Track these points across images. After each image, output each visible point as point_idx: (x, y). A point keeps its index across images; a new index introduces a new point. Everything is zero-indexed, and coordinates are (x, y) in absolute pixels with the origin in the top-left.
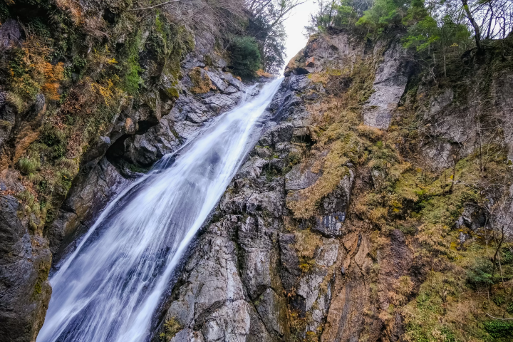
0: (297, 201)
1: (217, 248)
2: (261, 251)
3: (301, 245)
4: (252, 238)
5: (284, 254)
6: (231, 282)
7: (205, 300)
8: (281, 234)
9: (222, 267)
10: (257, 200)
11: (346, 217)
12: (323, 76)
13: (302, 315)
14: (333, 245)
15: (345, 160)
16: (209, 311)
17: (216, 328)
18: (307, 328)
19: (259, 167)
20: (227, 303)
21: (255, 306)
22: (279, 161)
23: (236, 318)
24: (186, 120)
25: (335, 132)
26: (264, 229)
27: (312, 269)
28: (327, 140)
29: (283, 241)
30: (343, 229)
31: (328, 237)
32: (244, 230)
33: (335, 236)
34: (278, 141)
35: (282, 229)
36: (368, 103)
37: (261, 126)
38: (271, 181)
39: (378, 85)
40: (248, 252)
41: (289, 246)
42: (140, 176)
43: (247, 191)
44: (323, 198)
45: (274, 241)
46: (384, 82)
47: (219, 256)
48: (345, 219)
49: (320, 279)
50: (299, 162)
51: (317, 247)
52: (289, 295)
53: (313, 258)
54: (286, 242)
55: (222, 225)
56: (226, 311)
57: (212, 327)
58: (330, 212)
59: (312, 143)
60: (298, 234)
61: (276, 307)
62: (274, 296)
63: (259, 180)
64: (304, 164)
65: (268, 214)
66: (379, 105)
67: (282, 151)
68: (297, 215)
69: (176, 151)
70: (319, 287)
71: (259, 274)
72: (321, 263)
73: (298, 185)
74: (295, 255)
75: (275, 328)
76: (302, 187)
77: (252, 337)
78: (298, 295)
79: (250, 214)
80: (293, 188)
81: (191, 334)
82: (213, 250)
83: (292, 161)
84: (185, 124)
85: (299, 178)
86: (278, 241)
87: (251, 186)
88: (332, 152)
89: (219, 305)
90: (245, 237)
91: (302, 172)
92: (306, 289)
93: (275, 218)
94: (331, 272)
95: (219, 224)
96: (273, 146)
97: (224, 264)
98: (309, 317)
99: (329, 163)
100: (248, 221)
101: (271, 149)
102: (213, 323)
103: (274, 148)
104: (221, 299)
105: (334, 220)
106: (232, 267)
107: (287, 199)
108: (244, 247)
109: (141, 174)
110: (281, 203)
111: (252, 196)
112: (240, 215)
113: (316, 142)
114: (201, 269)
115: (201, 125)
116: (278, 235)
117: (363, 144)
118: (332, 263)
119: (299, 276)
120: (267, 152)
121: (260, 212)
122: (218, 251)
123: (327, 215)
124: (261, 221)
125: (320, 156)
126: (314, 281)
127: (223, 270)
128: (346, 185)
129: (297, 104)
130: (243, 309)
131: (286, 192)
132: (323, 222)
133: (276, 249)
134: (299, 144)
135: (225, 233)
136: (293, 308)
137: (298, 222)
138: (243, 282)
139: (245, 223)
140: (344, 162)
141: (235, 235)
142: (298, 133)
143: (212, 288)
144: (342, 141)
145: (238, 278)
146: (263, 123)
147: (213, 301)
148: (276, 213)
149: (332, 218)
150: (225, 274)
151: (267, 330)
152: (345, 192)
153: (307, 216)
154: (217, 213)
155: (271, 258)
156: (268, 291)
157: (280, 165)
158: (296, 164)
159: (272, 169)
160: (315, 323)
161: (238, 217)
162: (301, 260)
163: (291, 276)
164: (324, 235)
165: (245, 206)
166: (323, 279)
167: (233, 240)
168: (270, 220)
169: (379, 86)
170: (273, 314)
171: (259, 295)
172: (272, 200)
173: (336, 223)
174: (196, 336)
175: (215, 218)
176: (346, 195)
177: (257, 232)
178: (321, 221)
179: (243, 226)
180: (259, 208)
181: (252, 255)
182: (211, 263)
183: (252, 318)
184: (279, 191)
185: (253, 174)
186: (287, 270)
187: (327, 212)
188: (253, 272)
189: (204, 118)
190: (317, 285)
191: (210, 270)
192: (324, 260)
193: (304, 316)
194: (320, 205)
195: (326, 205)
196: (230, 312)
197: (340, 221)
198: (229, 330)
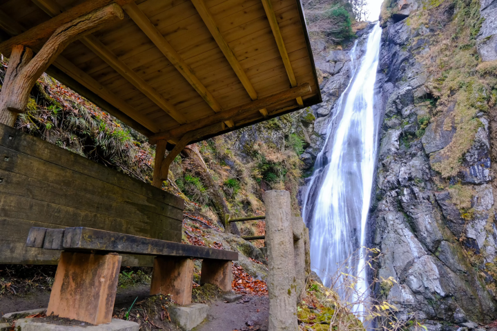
0: (440, 162)
1: (392, 222)
2: (426, 215)
3: (457, 200)
4: (414, 205)
5: (445, 210)
6: (412, 245)
7: (400, 264)
8: (436, 194)
9: (401, 236)
10: (406, 173)
11: (491, 161)
12: (421, 15)
13: (477, 252)
14: (487, 191)
15: (473, 111)
16: (405, 270)
17: (415, 280)
18: (485, 261)
19: (397, 141)
20: (415, 260)
21: (437, 257)
22: (410, 127)
23: (426, 270)
24: (318, 117)
25: (455, 82)
26: (421, 195)
27: (474, 216)
28: (449, 92)
29: (440, 200)
30: (492, 174)
31: (480, 184)
32: (405, 201)
33: (486, 182)
34: (403, 108)
35: (435, 189)
36: (481, 34)
37: (380, 92)
38: (410, 148)
39: (485, 11)
40: (416, 219)
41: (447, 202)
42: (309, 180)
43: (395, 167)
44: (464, 155)
45: (433, 202)
46: (491, 4)
47: (395, 228)
48: (491, 164)
49: (484, 223)
50: (430, 123)
51: (472, 197)
52: (461, 240)
53: (472, 207)
54: (443, 199)
55: (387, 202)
56: (417, 266)
57: (413, 280)
58: (474, 162)
59: (436, 100)
60: (451, 190)
61: (453, 253)
62: (449, 246)
63: (400, 151)
64: (435, 123)
65: (419, 181)
66: (494, 33)
67: (409, 116)
68: (445, 174)
69: (323, 148)
70: (485, 229)
71: (431, 234)
72: (480, 209)
73: (436, 146)
74: (455, 208)
75: (458, 268)
76: (440, 147)
77: (443, 279)
78: (468, 238)
79: (405, 186)
80: (433, 150)
81: (400, 287)
82: (389, 225)
83: (422, 123)
84: (319, 122)
85: (435, 139)
86: (436, 201)
87: (395, 160)
88: (459, 104)
89: (411, 264)
90: (408, 206)
91: (435, 132)
92: (474, 232)
93: (426, 181)
94: (491, 214)
95: (384, 202)
96: (399, 113)
97: (401, 234)
98: (484, 252)
99: (459, 118)
100: (405, 193)
101: (399, 117)
102: (412, 277)
103: (401, 115)
104: (410, 260)
105: (480, 168)
106: (408, 234)
107: (431, 161)
108: (411, 215)
109: (309, 178)
110: (427, 166)
111: (401, 171)
112: (397, 190)
113: (439, 98)
114: (387, 242)
115: (330, 115)
116: (434, 195)
117: (488, 84)
118: (490, 206)
119: (464, 224)
120: (397, 122)
121: (413, 182)
122: (393, 224)
123: (472, 165)
124: (416, 189)
125: (447, 112)
126: (478, 225)
127: (403, 238)
128: (482, 136)
129: (406, 59)
130: (429, 261)
131: (427, 156)
132: (471, 173)
133: (437, 208)
134: (422, 104)
135: (391, 208)
136: (467, 248)
137: (448, 179)
138: (421, 241)
139: (404, 195)
140: (474, 115)
141: (399, 206)
142: (418, 94)
143: (401, 254)
144: (465, 91)
145: (416, 239)
146: (381, 87)
147: (406, 263)
148: (425, 176)
149: (478, 167)
150: (405, 240)
151: (453, 271)
152: (483, 142)
153: (454, 173)
154: (378, 192)
155: (435, 217)
156: (443, 243)
157: (412, 130)
158: (427, 125)
159: (406, 136)
160: (491, 256)
161: (396, 192)
162: (461, 211)
163: (457, 225)
164: (475, 184)
165: (398, 182)
166: (486, 222)
167: (399, 211)
168: (423, 184)
169: (487, 11)
170: (453, 259)
171: (437, 248)
172: (418, 167)
173: (483, 170)
174: (404, 288)
175: (378, 196)
176: (485, 145)
177: (416, 199)
178: (468, 173)
179: (403, 198)
180: (410, 179)
181: (420, 220)
182: (392, 235)
183: (438, 266)
184: (421, 155)
185: (393, 149)
186: (452, 221)
187: (471, 163)
188: (426, 232)
189: (330, 107)
190: (483, 228)
191: (393, 240)
192: (482, 206)
193: (479, 253)
194: (463, 160)
195: (468, 158)
196: (421, 266)
197: (487, 167)
198: (425, 279)
